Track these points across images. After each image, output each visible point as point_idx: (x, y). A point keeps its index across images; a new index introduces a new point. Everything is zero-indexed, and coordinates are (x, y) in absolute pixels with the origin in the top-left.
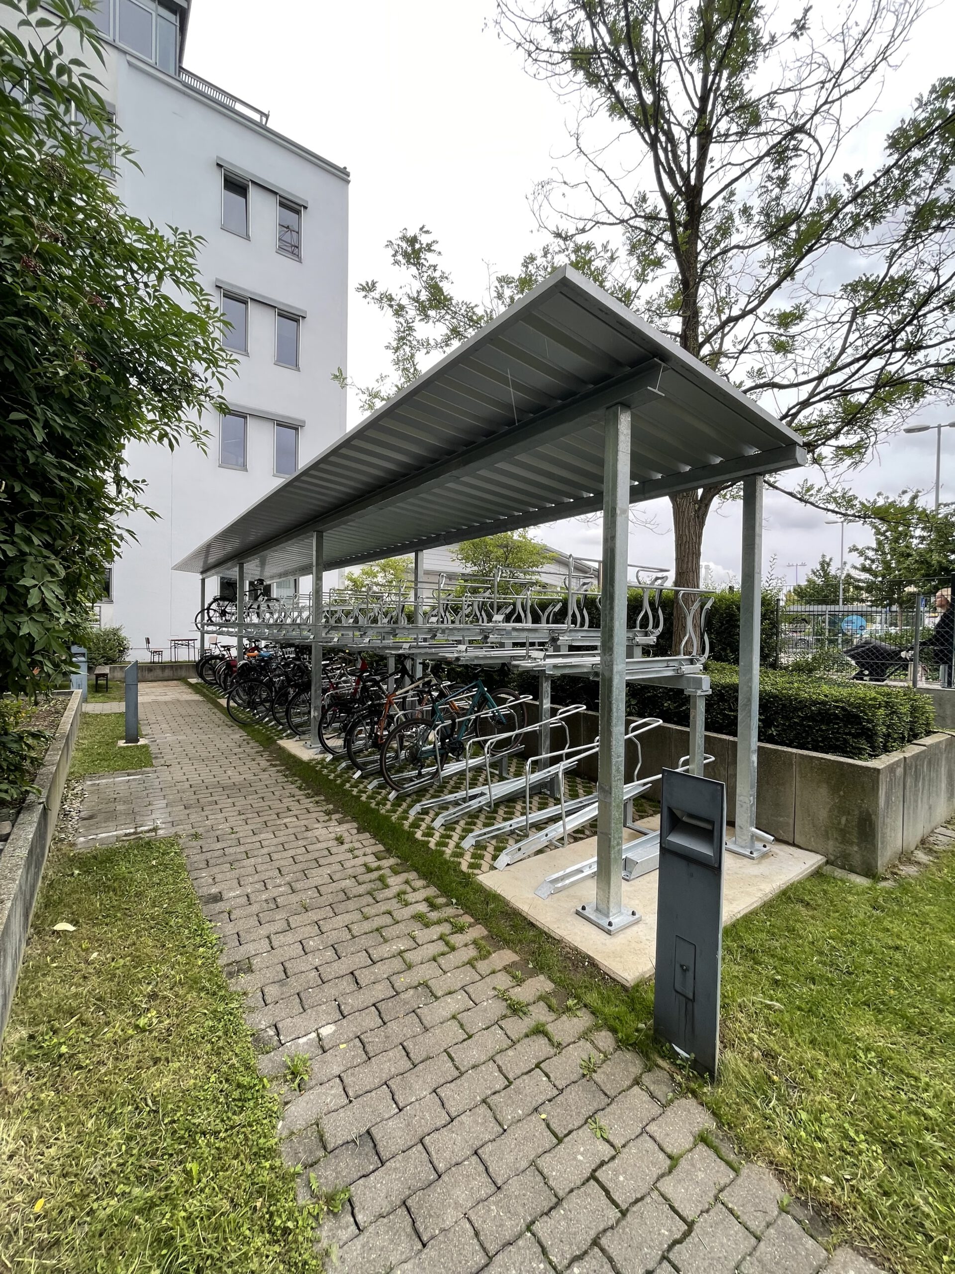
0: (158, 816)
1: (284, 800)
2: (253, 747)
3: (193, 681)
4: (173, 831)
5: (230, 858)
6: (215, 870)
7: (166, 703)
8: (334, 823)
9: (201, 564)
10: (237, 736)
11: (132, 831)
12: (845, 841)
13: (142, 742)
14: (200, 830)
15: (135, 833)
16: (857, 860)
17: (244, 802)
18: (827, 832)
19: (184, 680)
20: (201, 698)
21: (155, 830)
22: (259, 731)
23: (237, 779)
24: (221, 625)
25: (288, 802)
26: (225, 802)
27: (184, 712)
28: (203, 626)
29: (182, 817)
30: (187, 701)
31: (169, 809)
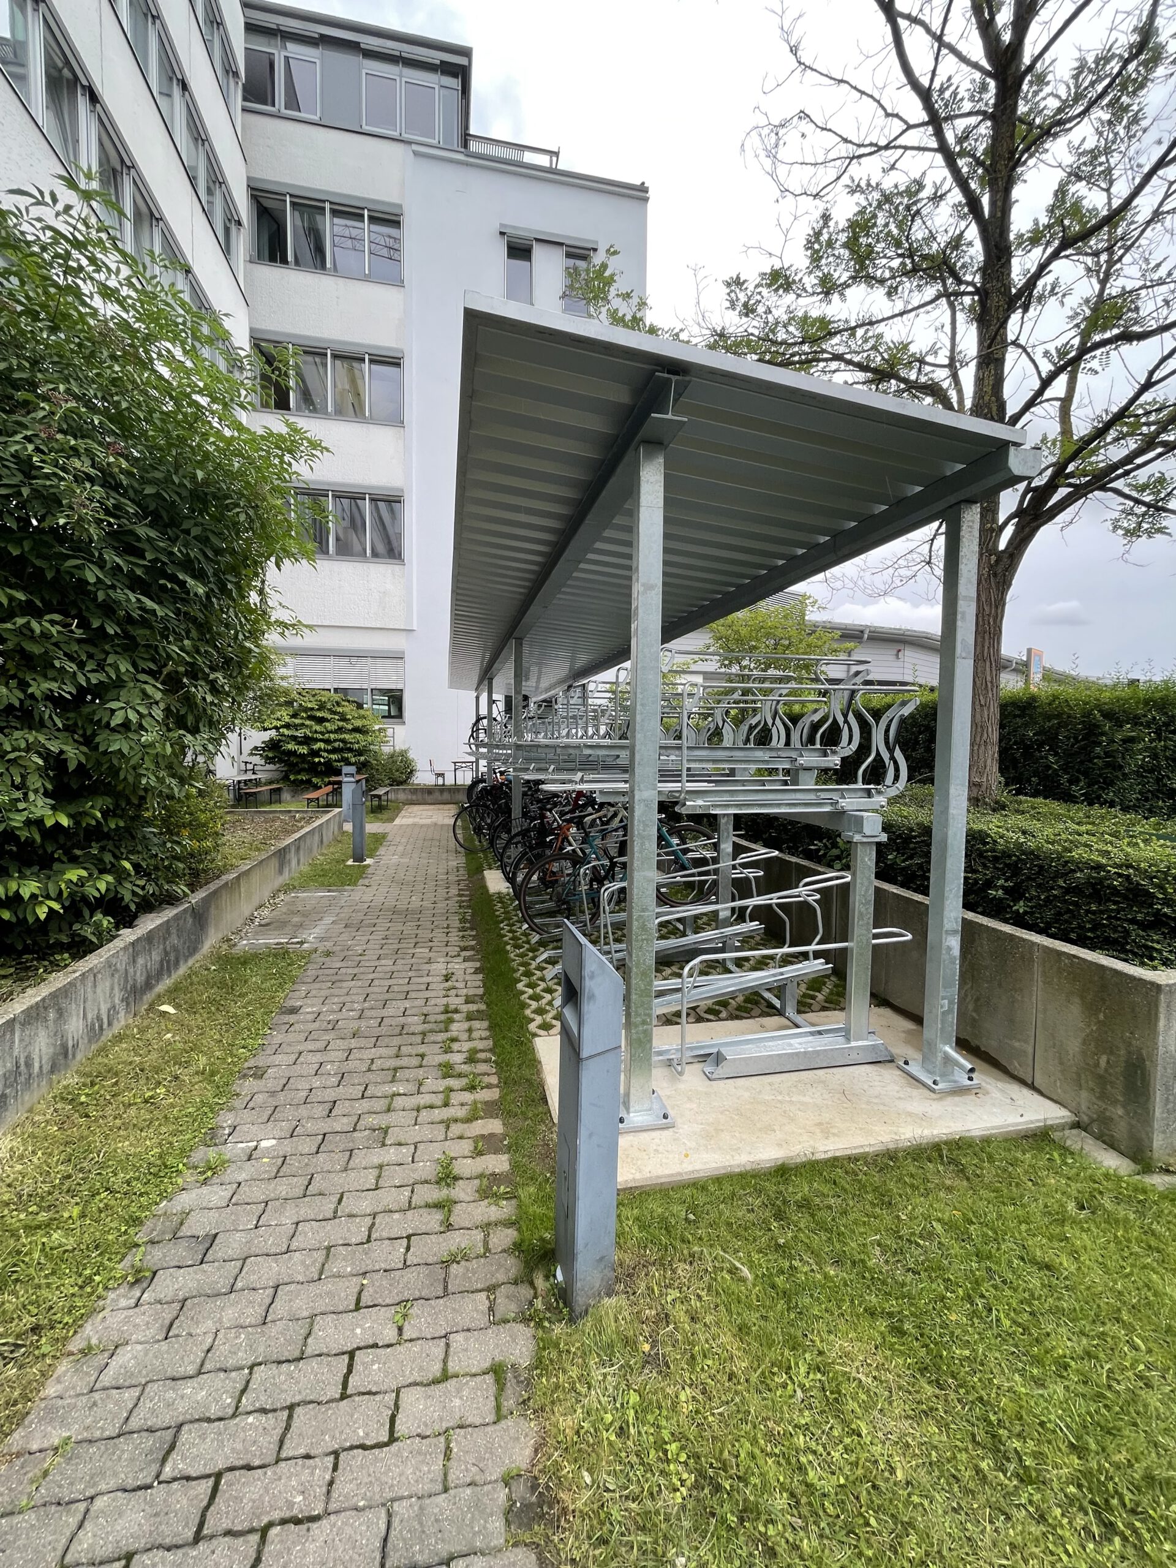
0: (316, 930)
2: (458, 875)
3: (461, 804)
4: (315, 946)
5: (338, 978)
6: (316, 986)
7: (422, 826)
8: (459, 960)
10: (455, 863)
11: (286, 940)
12: (1103, 1096)
13: (368, 861)
14: (337, 949)
16: (1120, 1130)
18: (1078, 1075)
21: (302, 943)
22: (478, 859)
26: (383, 926)
27: (429, 835)
29: (334, 935)
30: (442, 825)
31: (331, 926)
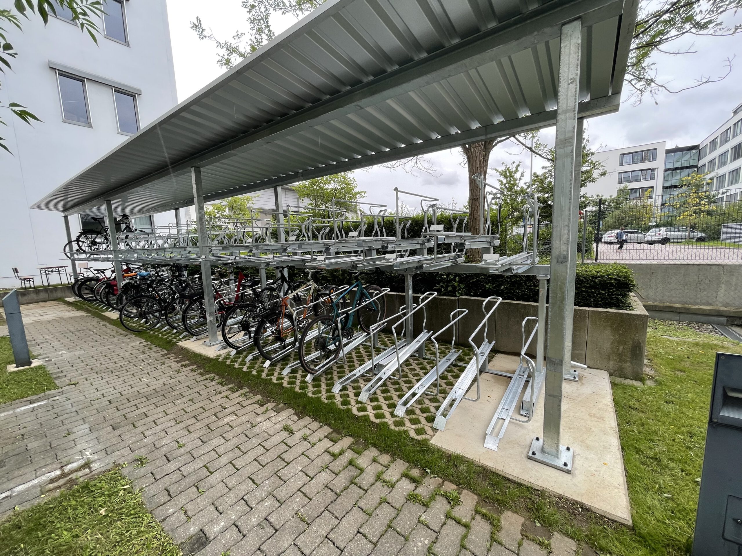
0: (85, 445)
1: (214, 399)
2: (156, 352)
3: (71, 299)
4: (110, 459)
5: (193, 478)
6: (182, 500)
7: (49, 322)
8: (273, 414)
9: (62, 203)
10: (136, 343)
11: (58, 472)
12: (621, 360)
13: (35, 363)
14: (142, 453)
15: (63, 475)
16: (629, 371)
17: (176, 409)
18: (609, 357)
19: (61, 300)
20: (85, 314)
21: (87, 465)
22: (156, 337)
23: (157, 385)
24: (92, 253)
25: (218, 400)
26: (156, 413)
27: (72, 328)
28: (72, 255)
29: (115, 441)
30: (72, 318)
31: (95, 435)
